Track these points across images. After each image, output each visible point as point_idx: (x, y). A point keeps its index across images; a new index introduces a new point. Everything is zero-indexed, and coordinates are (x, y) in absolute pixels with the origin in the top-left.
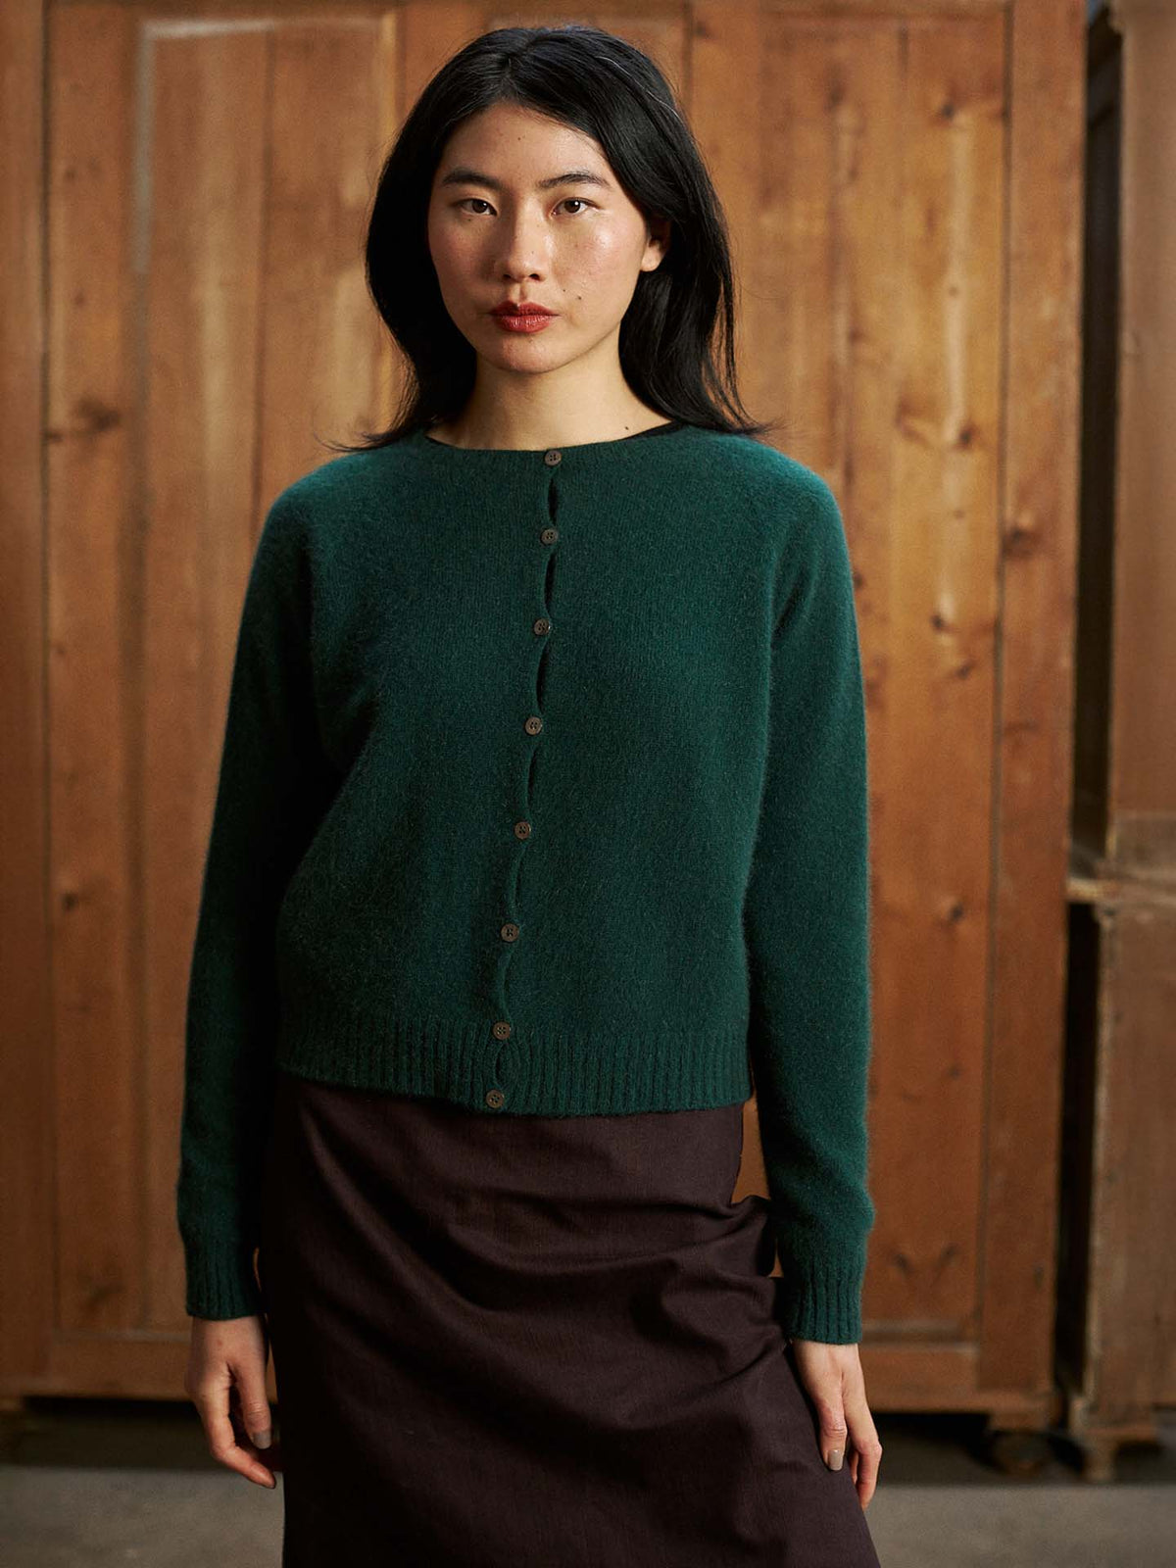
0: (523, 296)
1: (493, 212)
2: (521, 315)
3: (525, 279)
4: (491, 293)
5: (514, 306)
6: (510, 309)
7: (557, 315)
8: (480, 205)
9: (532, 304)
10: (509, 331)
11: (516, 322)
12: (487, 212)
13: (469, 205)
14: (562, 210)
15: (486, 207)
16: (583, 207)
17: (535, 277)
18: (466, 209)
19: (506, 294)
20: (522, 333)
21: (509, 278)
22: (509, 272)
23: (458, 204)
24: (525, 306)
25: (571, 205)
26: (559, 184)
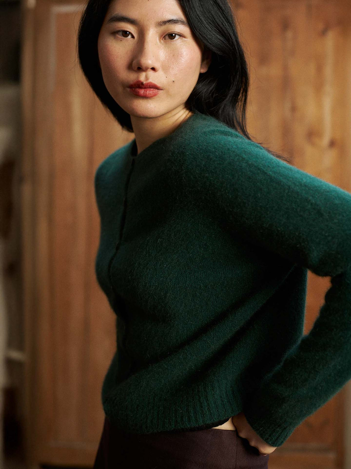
0: (147, 78)
1: (133, 37)
2: (145, 88)
3: (149, 70)
4: (131, 77)
5: (142, 83)
6: (140, 85)
7: (162, 90)
8: (125, 34)
9: (151, 83)
10: (138, 96)
11: (142, 92)
12: (130, 37)
13: (121, 33)
14: (167, 37)
15: (129, 34)
16: (177, 37)
17: (153, 69)
18: (119, 35)
19: (138, 77)
20: (145, 97)
21: (140, 69)
22: (141, 66)
23: (114, 33)
24: (148, 84)
25: (171, 36)
26: (167, 24)
